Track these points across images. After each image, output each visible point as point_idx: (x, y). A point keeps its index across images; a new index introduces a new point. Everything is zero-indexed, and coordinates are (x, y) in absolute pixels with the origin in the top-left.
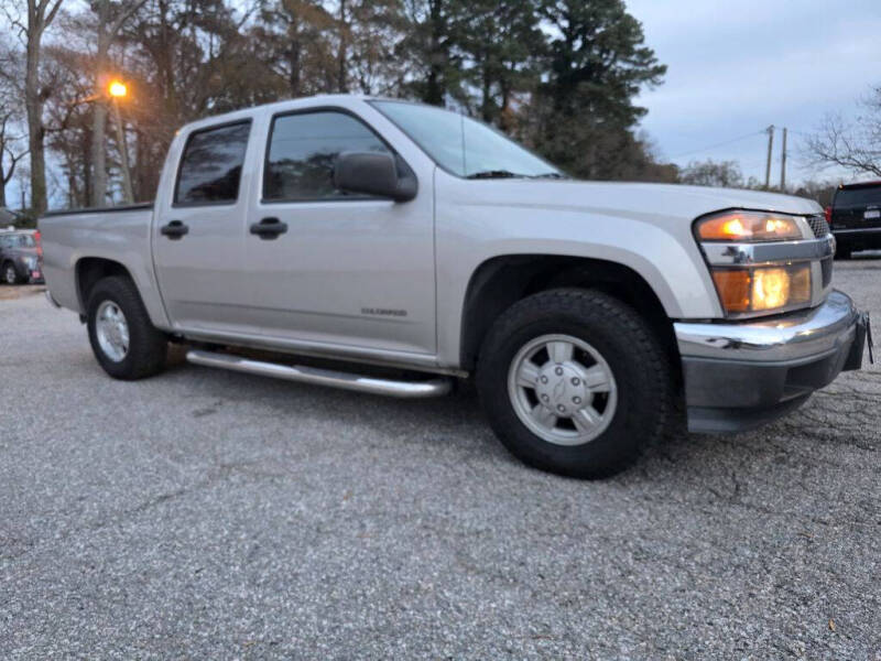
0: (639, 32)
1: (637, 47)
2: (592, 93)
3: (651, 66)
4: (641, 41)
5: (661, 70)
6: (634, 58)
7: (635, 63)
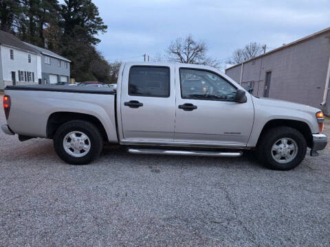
0: (96, 11)
1: (96, 17)
2: (80, 30)
3: (102, 25)
4: (98, 15)
5: (106, 27)
6: (95, 20)
7: (95, 22)
